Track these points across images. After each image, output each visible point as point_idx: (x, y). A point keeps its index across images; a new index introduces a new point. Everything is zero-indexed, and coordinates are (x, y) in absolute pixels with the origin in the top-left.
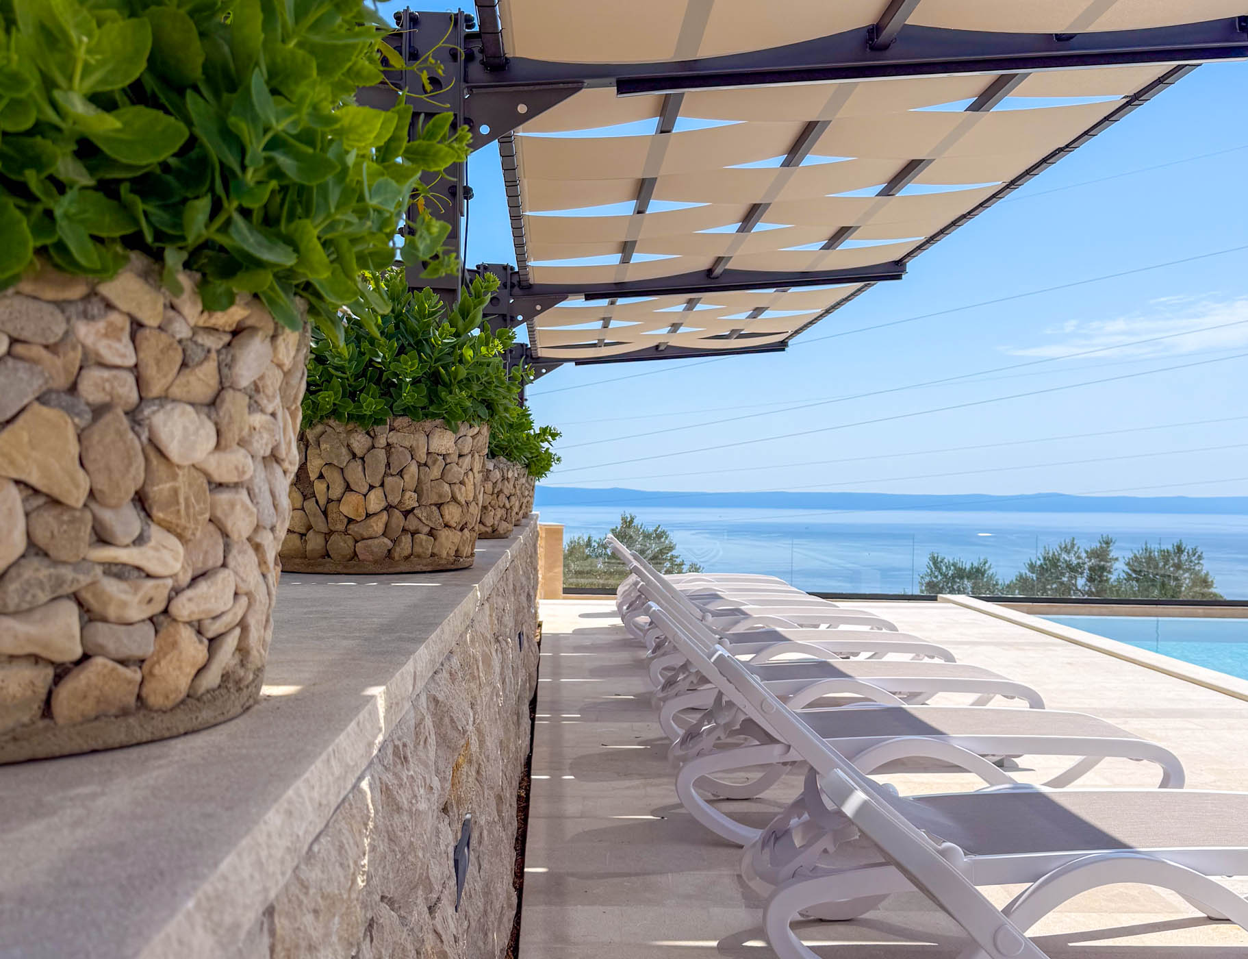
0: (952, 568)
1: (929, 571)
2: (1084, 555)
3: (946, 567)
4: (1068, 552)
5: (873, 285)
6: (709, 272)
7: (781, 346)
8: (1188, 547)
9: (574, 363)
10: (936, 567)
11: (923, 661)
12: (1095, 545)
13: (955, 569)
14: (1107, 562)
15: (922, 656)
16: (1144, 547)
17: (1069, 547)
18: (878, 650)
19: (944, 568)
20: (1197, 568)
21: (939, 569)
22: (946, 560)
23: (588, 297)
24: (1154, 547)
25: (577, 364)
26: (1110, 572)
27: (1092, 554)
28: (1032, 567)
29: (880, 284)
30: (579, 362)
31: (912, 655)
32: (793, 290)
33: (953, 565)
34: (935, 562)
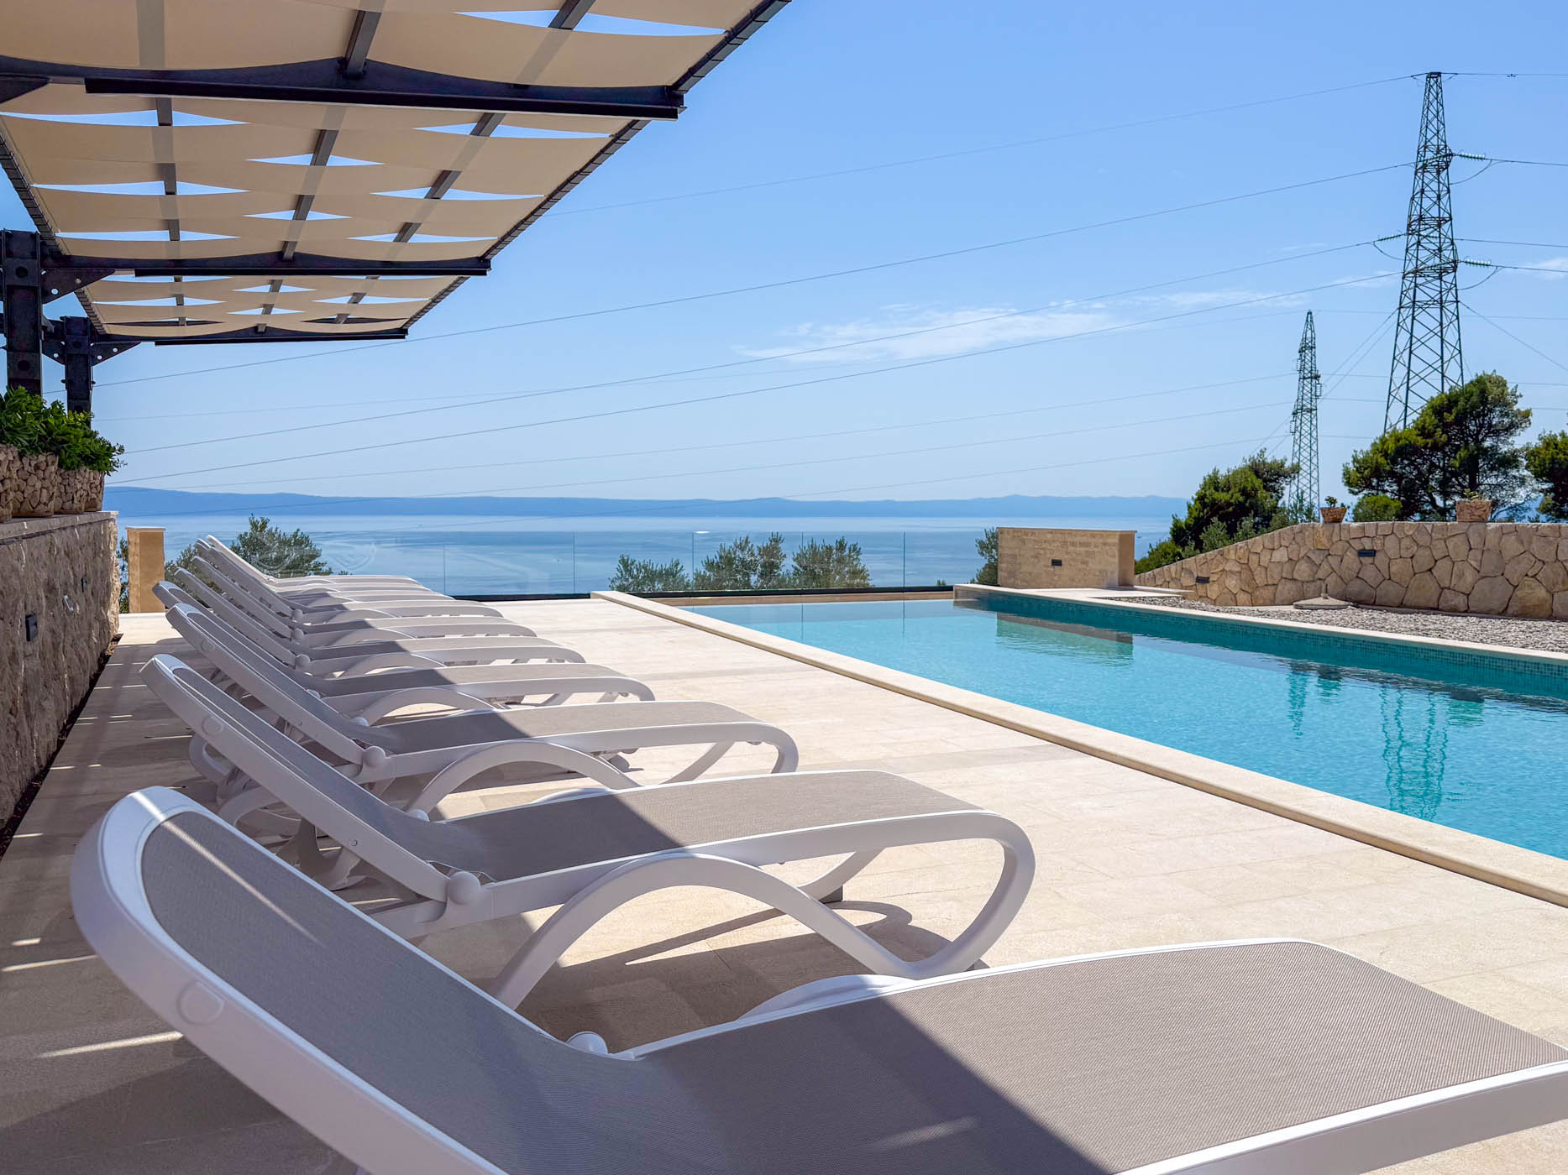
0: (643, 570)
1: (620, 575)
2: (756, 552)
3: (637, 570)
4: (742, 550)
5: (467, 278)
6: (280, 254)
7: (401, 333)
8: (849, 543)
9: (154, 343)
10: (627, 570)
11: (616, 702)
12: (766, 543)
13: (646, 570)
14: (778, 559)
15: (615, 694)
16: (810, 544)
17: (743, 544)
18: (559, 690)
19: (635, 570)
20: (855, 563)
21: (629, 571)
22: (636, 563)
23: (138, 274)
24: (819, 543)
25: (157, 344)
26: (778, 568)
27: (765, 551)
28: (710, 565)
29: (472, 278)
30: (160, 341)
31: (601, 695)
32: (382, 278)
33: (643, 567)
34: (625, 564)
